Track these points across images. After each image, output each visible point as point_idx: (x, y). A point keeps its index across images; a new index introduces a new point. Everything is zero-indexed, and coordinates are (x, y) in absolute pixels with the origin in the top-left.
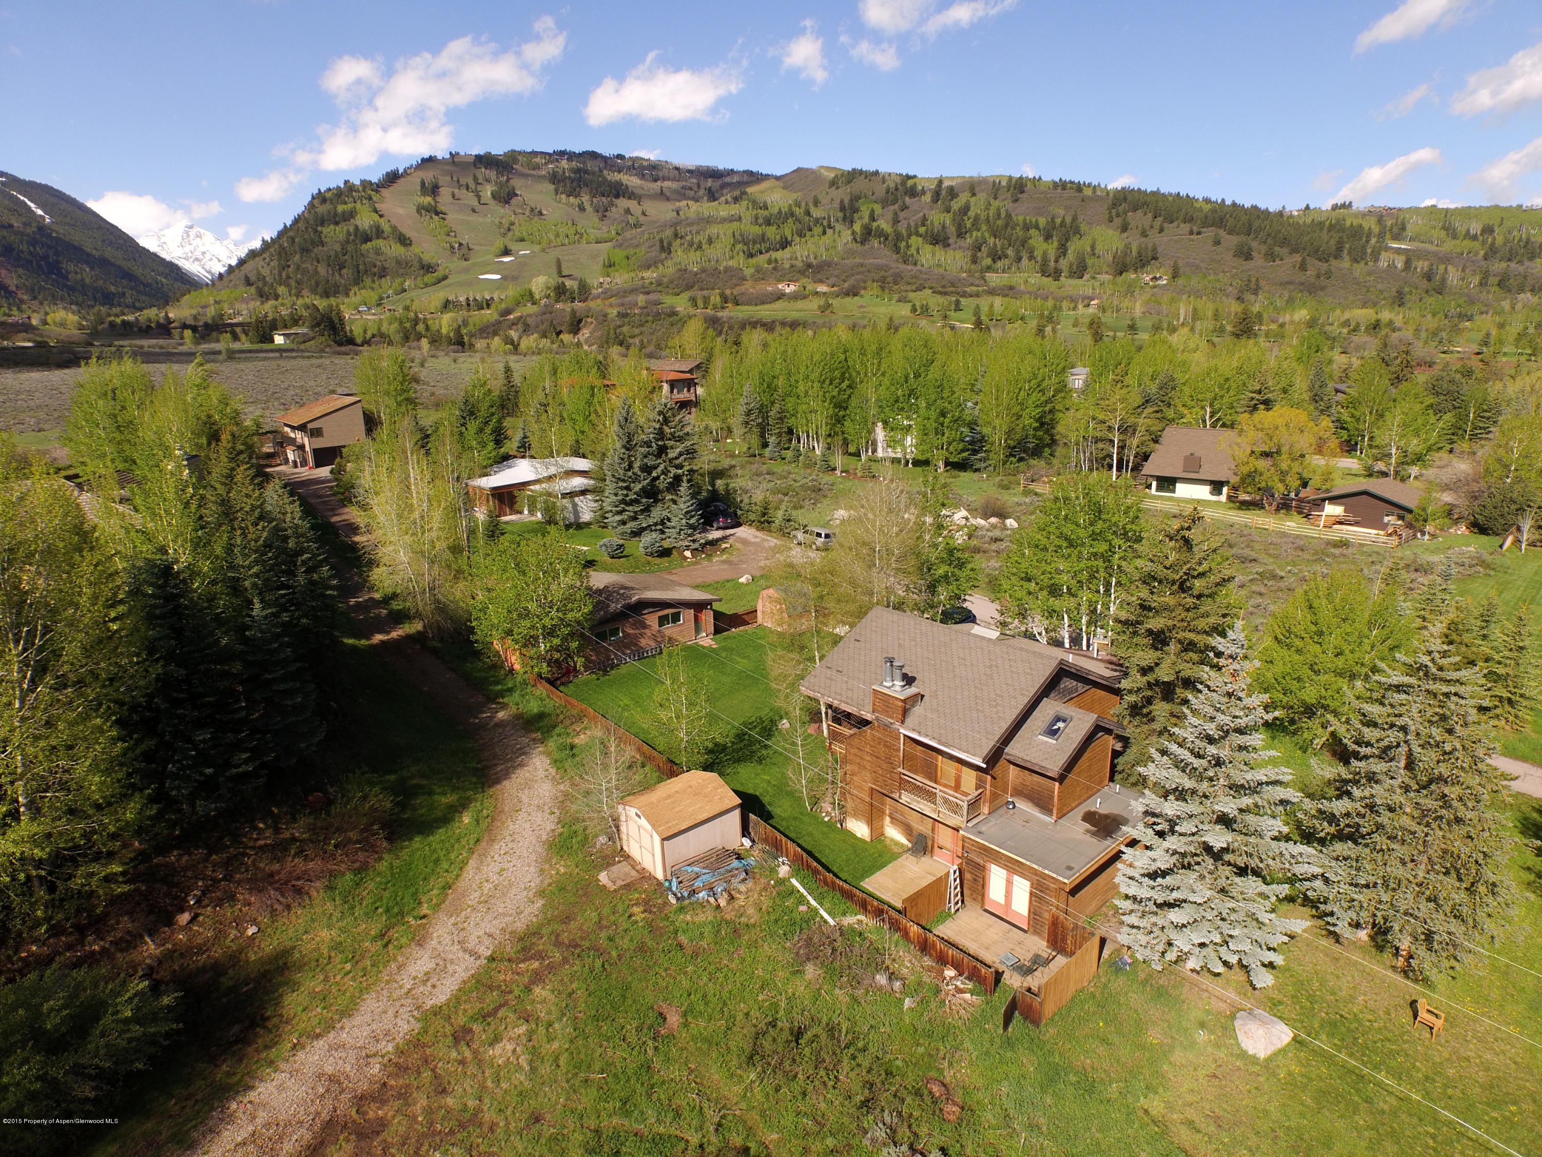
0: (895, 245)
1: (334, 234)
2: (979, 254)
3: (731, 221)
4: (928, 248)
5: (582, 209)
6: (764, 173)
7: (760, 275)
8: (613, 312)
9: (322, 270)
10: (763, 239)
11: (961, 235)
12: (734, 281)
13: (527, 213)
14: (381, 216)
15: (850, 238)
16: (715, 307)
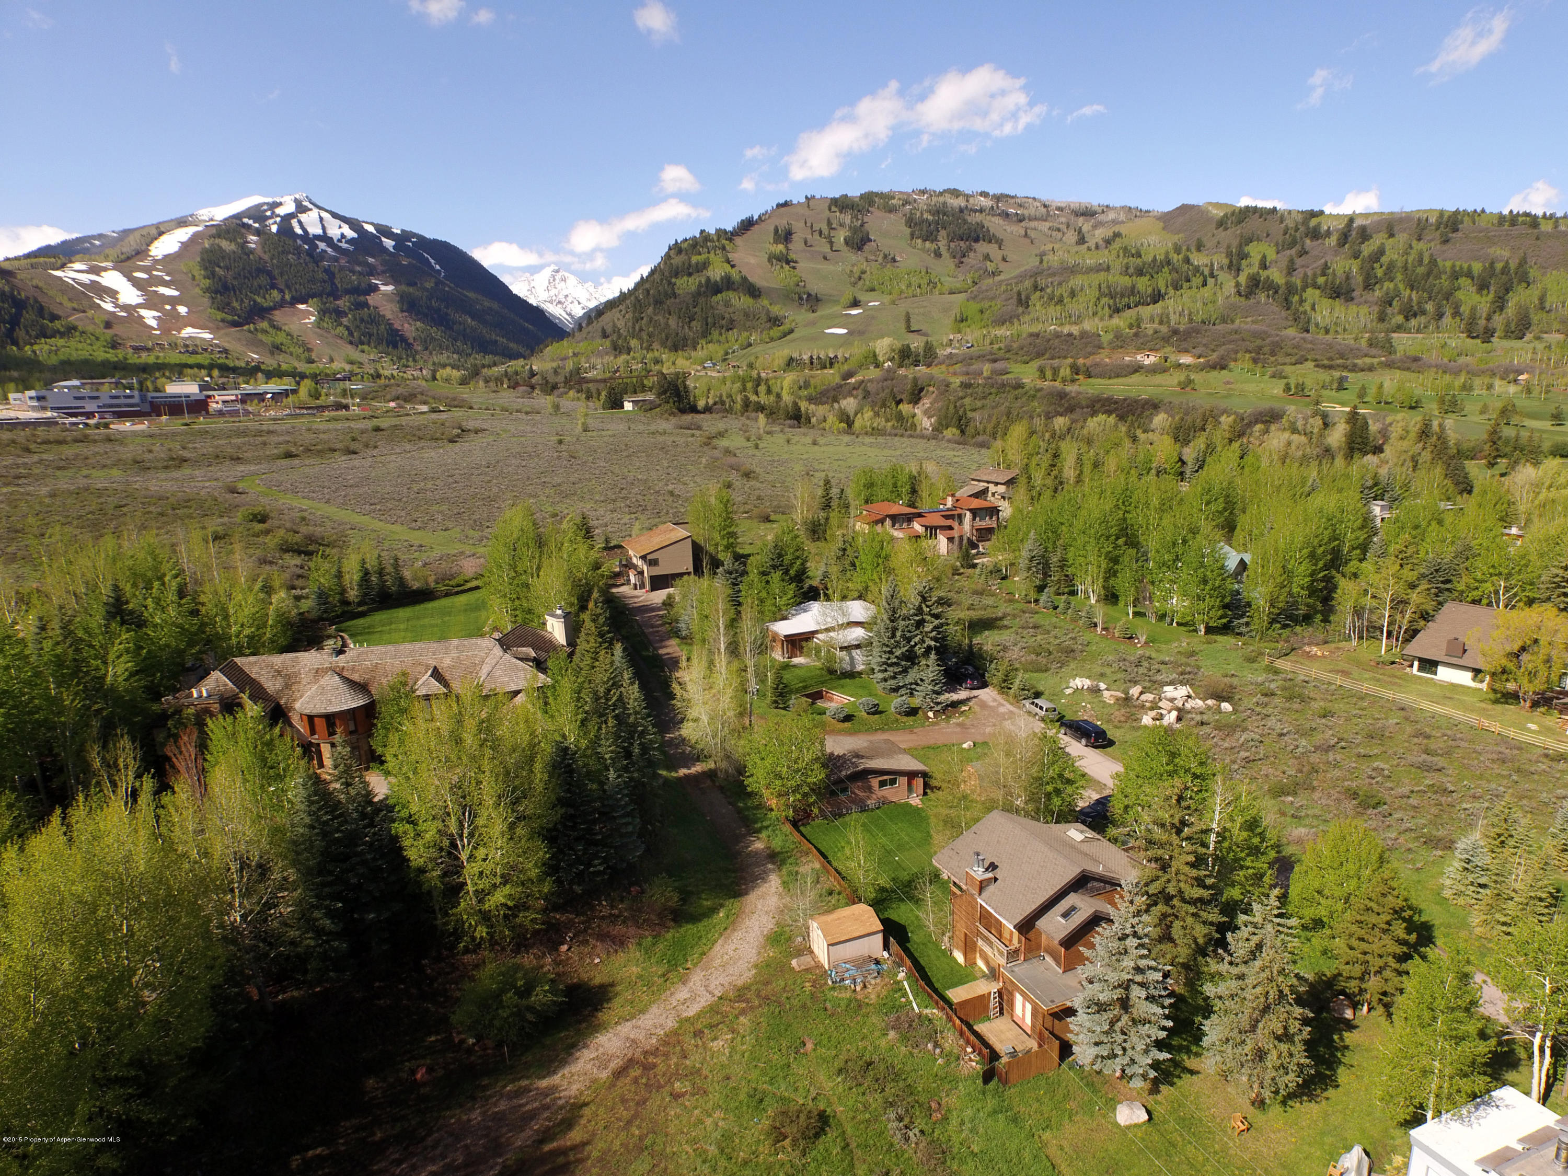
0: (1286, 299)
1: (686, 285)
2: (1389, 310)
3: (1098, 271)
4: (1326, 302)
5: (938, 254)
6: (1144, 209)
7: (1120, 341)
8: (956, 381)
9: (673, 322)
10: (1133, 291)
11: (1368, 286)
12: (1089, 349)
13: (880, 259)
14: (733, 266)
15: (1233, 290)
16: (1064, 381)
